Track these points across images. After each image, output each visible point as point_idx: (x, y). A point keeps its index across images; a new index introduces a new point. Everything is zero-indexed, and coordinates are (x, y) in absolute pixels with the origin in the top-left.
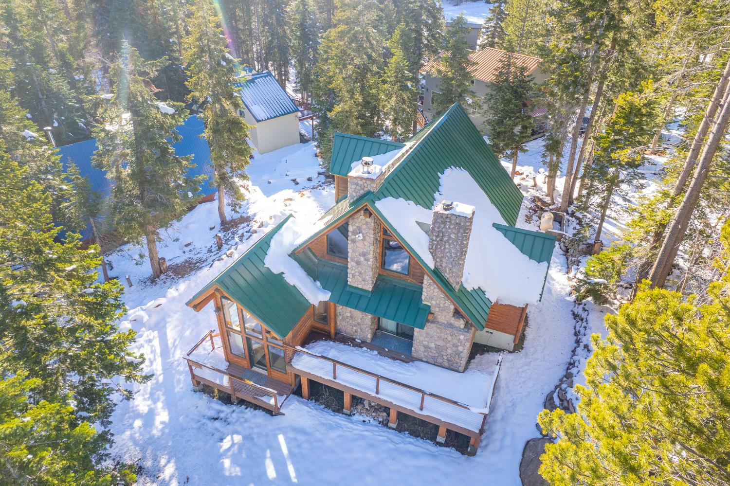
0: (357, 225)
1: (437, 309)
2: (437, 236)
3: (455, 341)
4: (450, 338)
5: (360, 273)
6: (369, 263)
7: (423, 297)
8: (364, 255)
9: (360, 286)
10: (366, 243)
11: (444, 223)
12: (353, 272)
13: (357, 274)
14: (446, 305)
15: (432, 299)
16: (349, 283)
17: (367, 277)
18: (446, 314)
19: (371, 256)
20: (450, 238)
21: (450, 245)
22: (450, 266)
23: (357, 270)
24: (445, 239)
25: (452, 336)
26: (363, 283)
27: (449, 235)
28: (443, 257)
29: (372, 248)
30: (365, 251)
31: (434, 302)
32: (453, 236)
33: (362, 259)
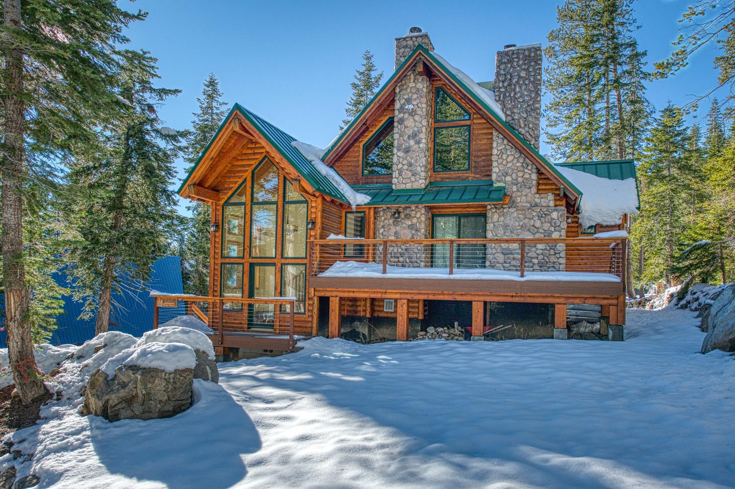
0: (406, 97)
1: (515, 188)
2: (503, 82)
3: (546, 226)
4: (538, 224)
5: (410, 165)
6: (421, 145)
7: (494, 176)
8: (414, 136)
9: (409, 186)
10: (417, 118)
11: (510, 61)
12: (400, 166)
13: (406, 167)
14: (527, 176)
15: (507, 174)
16: (394, 187)
17: (419, 168)
18: (528, 191)
19: (422, 136)
20: (520, 77)
21: (521, 88)
22: (525, 115)
23: (405, 162)
24: (514, 81)
25: (540, 217)
26: (413, 179)
27: (518, 75)
28: (514, 107)
29: (424, 123)
30: (416, 129)
31: (508, 179)
32: (523, 74)
33: (412, 142)
